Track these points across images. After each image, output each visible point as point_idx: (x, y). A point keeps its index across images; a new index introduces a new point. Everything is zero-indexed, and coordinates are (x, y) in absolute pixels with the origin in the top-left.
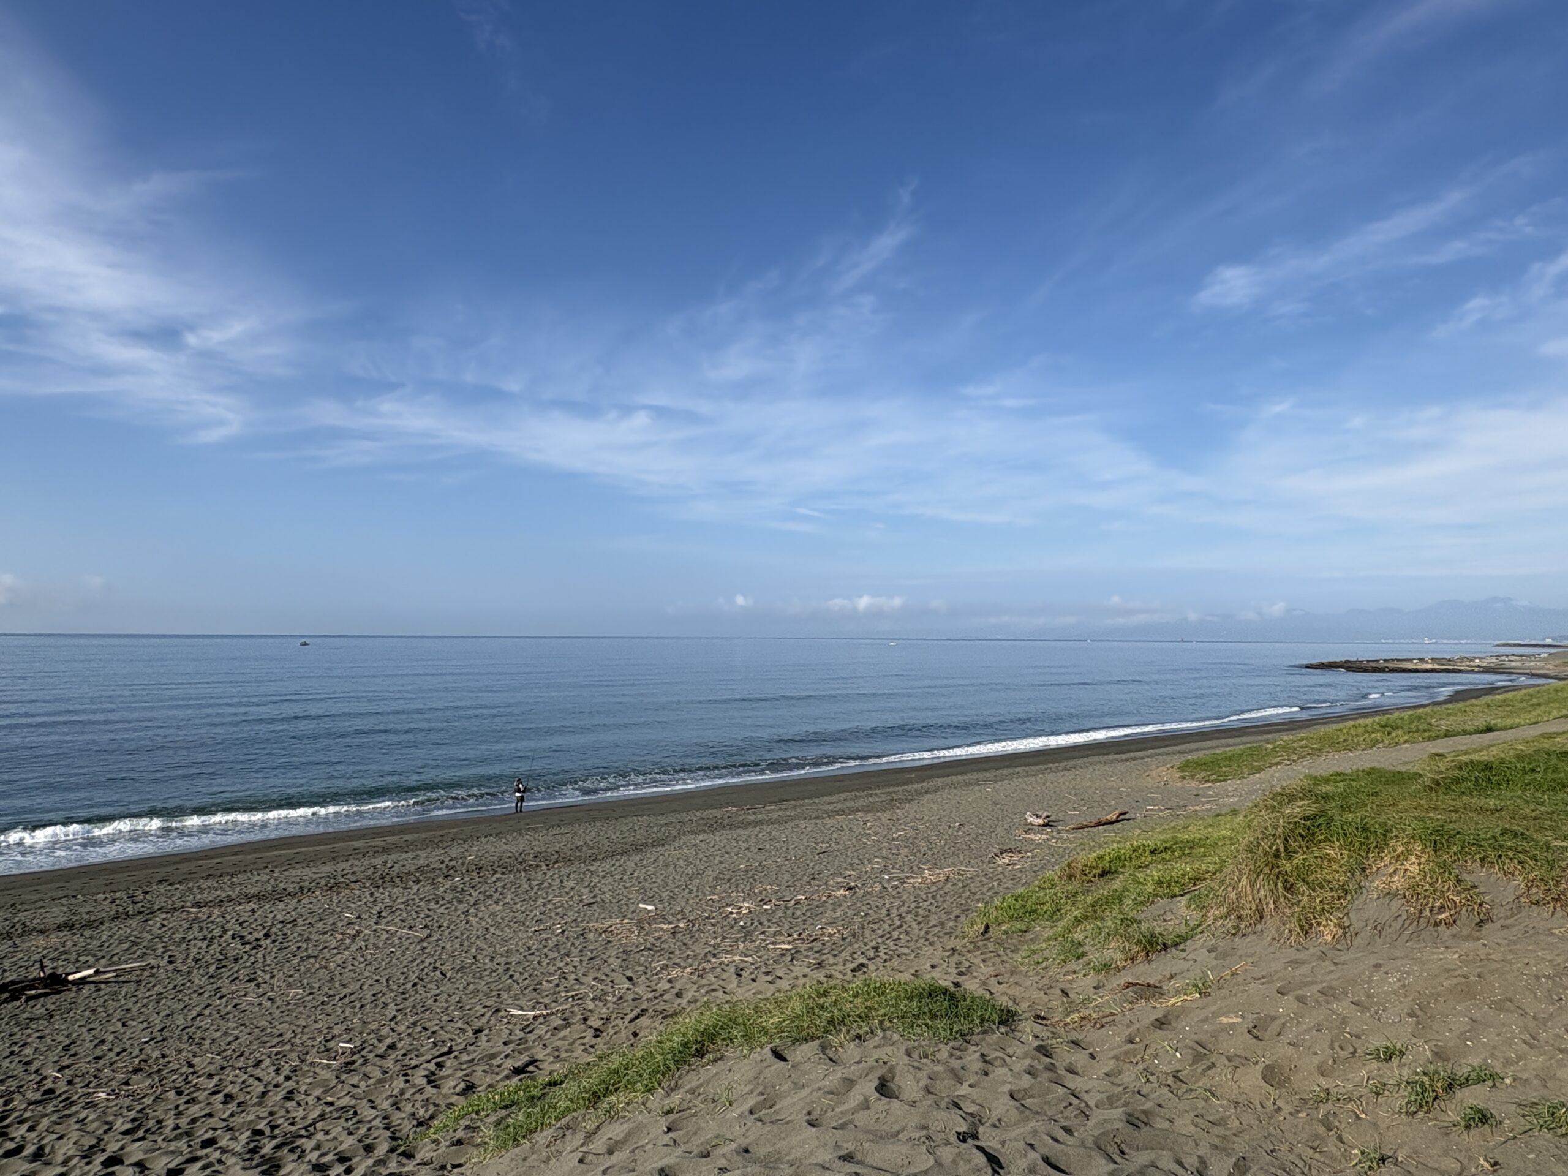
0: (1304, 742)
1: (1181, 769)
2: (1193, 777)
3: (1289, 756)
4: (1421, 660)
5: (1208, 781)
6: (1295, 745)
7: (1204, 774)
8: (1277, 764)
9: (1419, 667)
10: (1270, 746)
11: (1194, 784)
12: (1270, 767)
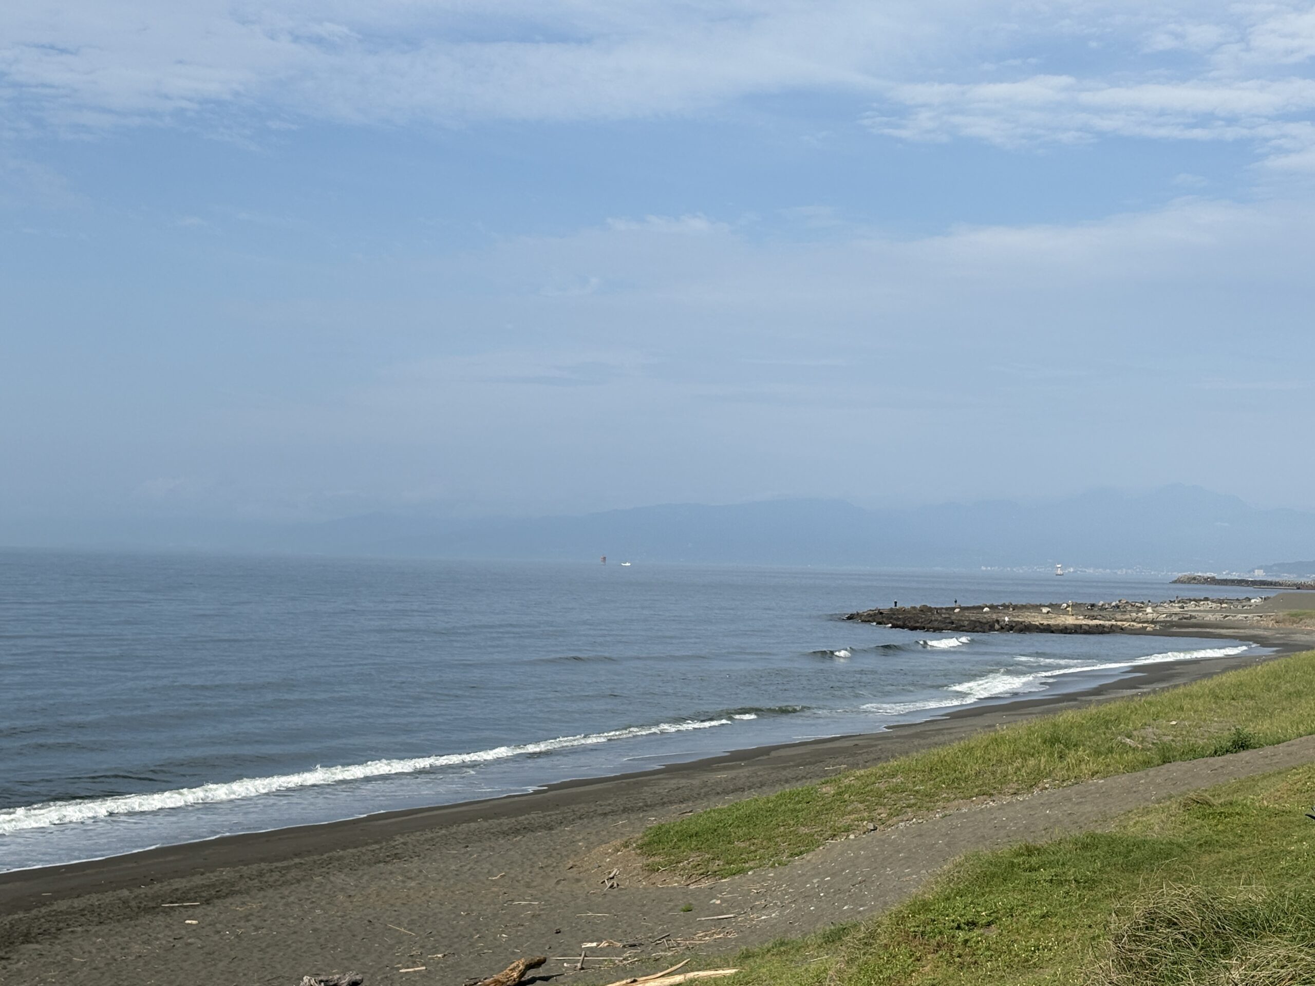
0: (899, 779)
1: (647, 847)
2: (672, 866)
3: (869, 809)
4: (1055, 607)
5: (705, 875)
6: (882, 786)
7: (695, 858)
8: (848, 830)
9: (1052, 622)
10: (829, 790)
11: (676, 882)
12: (833, 836)
